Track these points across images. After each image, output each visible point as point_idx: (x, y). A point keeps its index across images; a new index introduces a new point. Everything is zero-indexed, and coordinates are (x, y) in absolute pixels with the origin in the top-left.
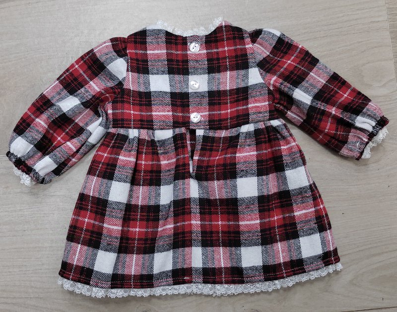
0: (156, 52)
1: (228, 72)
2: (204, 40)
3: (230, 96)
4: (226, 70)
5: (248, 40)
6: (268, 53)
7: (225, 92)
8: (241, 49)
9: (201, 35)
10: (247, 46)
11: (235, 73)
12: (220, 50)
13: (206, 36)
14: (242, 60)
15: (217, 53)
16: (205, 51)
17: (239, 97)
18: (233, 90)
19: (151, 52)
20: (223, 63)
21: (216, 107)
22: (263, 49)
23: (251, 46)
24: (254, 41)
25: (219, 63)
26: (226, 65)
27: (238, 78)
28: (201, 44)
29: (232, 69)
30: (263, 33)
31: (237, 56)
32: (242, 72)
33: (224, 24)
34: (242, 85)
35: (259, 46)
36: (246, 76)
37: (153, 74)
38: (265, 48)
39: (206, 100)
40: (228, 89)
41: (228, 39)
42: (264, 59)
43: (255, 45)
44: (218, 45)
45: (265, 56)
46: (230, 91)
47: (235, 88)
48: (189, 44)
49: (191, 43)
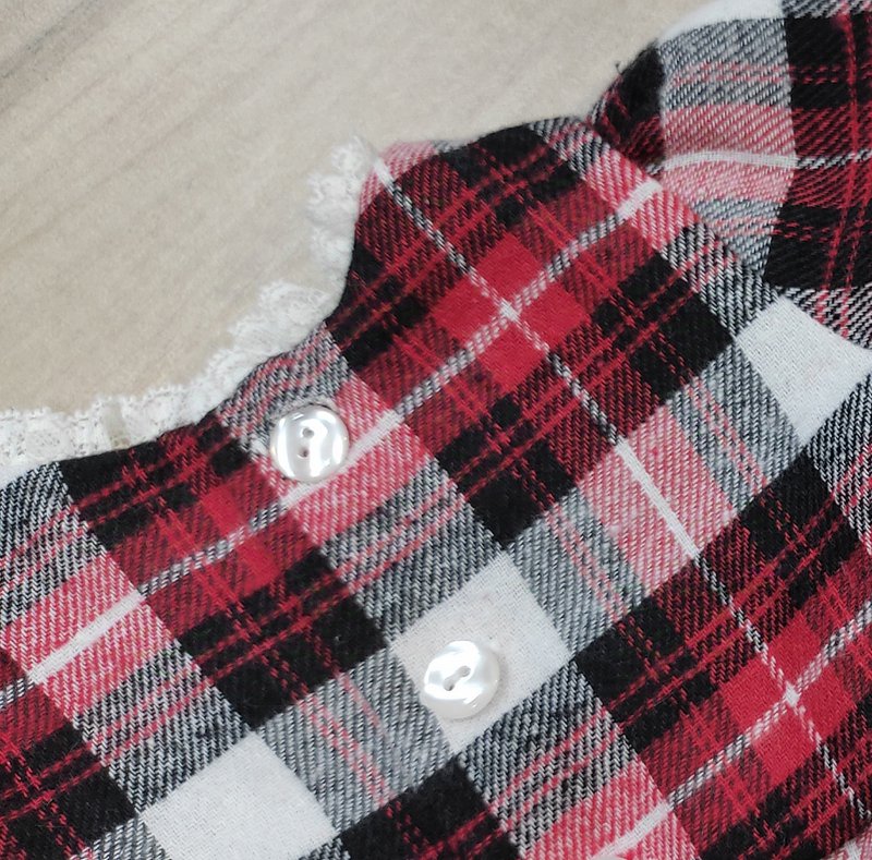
0: (84, 639)
1: (624, 449)
2: (332, 354)
3: (733, 589)
4: (596, 445)
5: (606, 166)
6: (790, 162)
7: (685, 585)
8: (604, 252)
9: (298, 335)
10: (626, 211)
11: (663, 424)
12: (479, 343)
13: (328, 321)
14: (652, 314)
15: (476, 376)
16: (391, 420)
17: (793, 559)
18: (727, 537)
19: (57, 660)
20: (550, 409)
21: (690, 729)
22: (739, 157)
23: (646, 189)
24: (646, 151)
25: (527, 431)
26: (581, 413)
27: (704, 445)
28: (338, 394)
29: (630, 416)
30: (667, 60)
31: (606, 316)
32: (707, 387)
33: (386, 177)
34: (763, 468)
35: (700, 157)
36: (752, 396)
37: (156, 793)
38: (748, 144)
39: (600, 727)
40: (691, 550)
41: (476, 246)
42: (787, 211)
43: (669, 165)
44: (443, 322)
45: (776, 189)
46: (712, 554)
47: (728, 516)
48: (257, 446)
49: (268, 427)
